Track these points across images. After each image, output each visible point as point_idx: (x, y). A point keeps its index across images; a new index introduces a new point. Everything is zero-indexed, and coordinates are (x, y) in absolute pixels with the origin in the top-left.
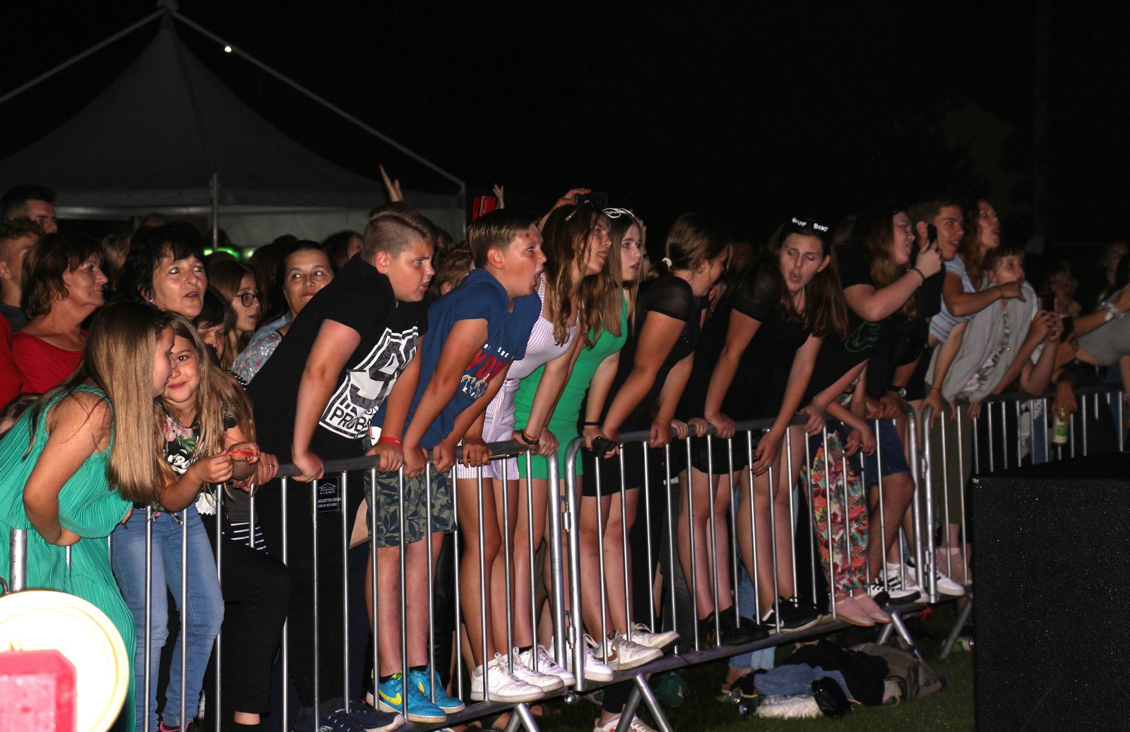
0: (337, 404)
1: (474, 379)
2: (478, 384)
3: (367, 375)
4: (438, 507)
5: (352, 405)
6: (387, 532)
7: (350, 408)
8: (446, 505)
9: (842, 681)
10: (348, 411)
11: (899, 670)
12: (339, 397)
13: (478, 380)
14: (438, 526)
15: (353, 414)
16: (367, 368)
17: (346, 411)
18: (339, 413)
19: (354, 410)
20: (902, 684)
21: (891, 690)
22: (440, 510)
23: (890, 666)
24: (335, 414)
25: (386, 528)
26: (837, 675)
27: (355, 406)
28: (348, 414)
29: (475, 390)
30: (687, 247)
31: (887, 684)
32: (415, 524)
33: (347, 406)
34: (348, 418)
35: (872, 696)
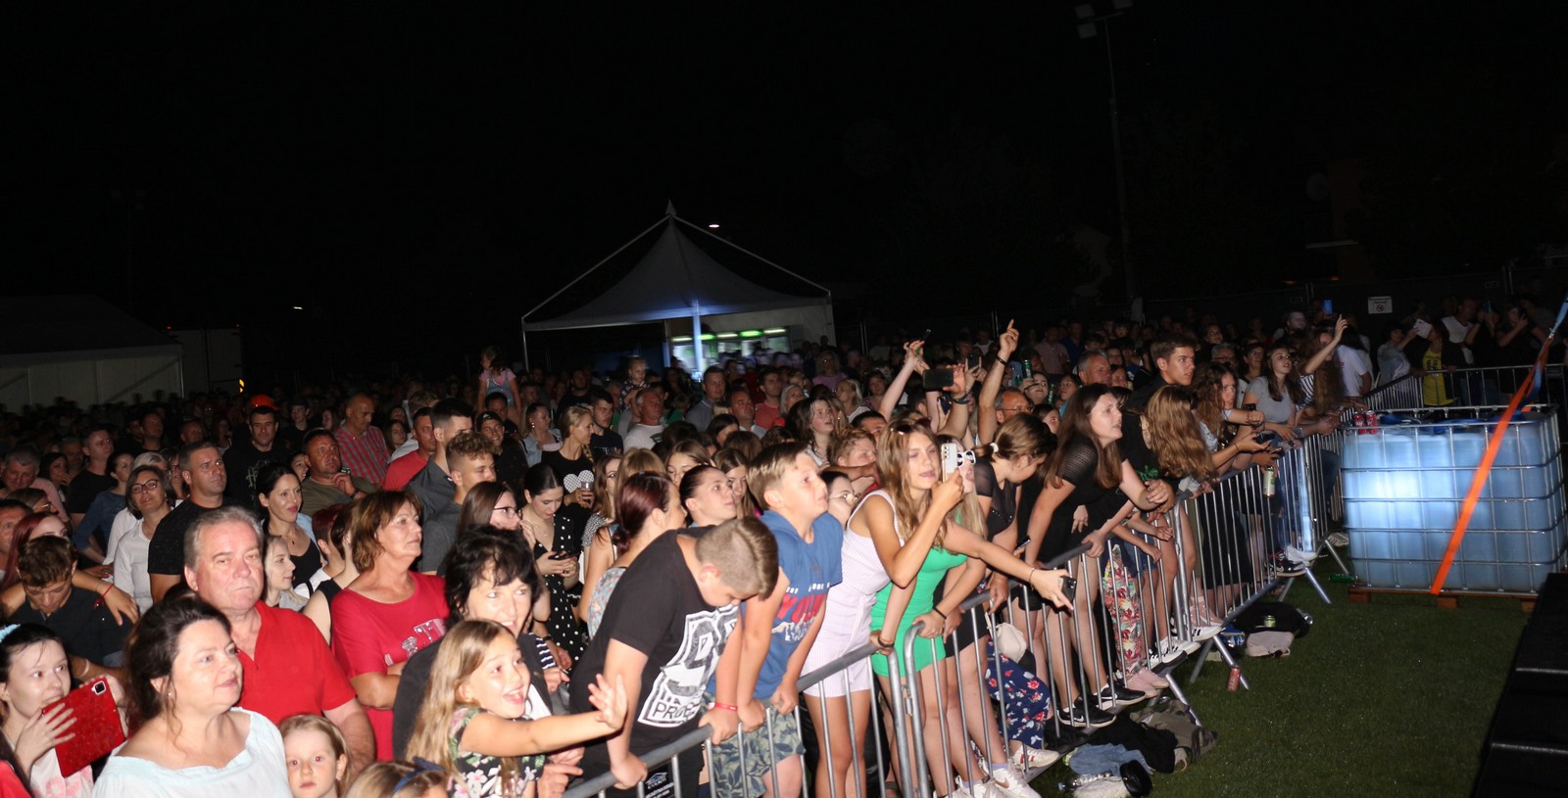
0: (658, 699)
1: (792, 624)
2: (798, 627)
3: (682, 665)
4: (778, 734)
5: (674, 697)
6: (733, 788)
7: (673, 700)
8: (786, 731)
9: (1143, 761)
10: (672, 703)
11: (1185, 740)
12: (657, 692)
13: (796, 624)
14: (783, 753)
15: (677, 705)
16: (682, 661)
17: (668, 704)
18: (661, 707)
19: (677, 702)
20: (1187, 750)
21: (1180, 755)
22: (782, 737)
23: (1178, 737)
24: (657, 710)
25: (731, 784)
26: (1137, 755)
27: (677, 697)
28: (671, 707)
29: (797, 634)
30: (1015, 442)
31: (1176, 751)
32: (757, 779)
33: (669, 699)
34: (672, 710)
35: (1166, 764)
